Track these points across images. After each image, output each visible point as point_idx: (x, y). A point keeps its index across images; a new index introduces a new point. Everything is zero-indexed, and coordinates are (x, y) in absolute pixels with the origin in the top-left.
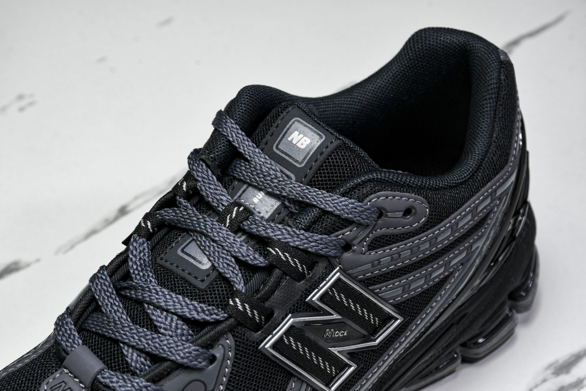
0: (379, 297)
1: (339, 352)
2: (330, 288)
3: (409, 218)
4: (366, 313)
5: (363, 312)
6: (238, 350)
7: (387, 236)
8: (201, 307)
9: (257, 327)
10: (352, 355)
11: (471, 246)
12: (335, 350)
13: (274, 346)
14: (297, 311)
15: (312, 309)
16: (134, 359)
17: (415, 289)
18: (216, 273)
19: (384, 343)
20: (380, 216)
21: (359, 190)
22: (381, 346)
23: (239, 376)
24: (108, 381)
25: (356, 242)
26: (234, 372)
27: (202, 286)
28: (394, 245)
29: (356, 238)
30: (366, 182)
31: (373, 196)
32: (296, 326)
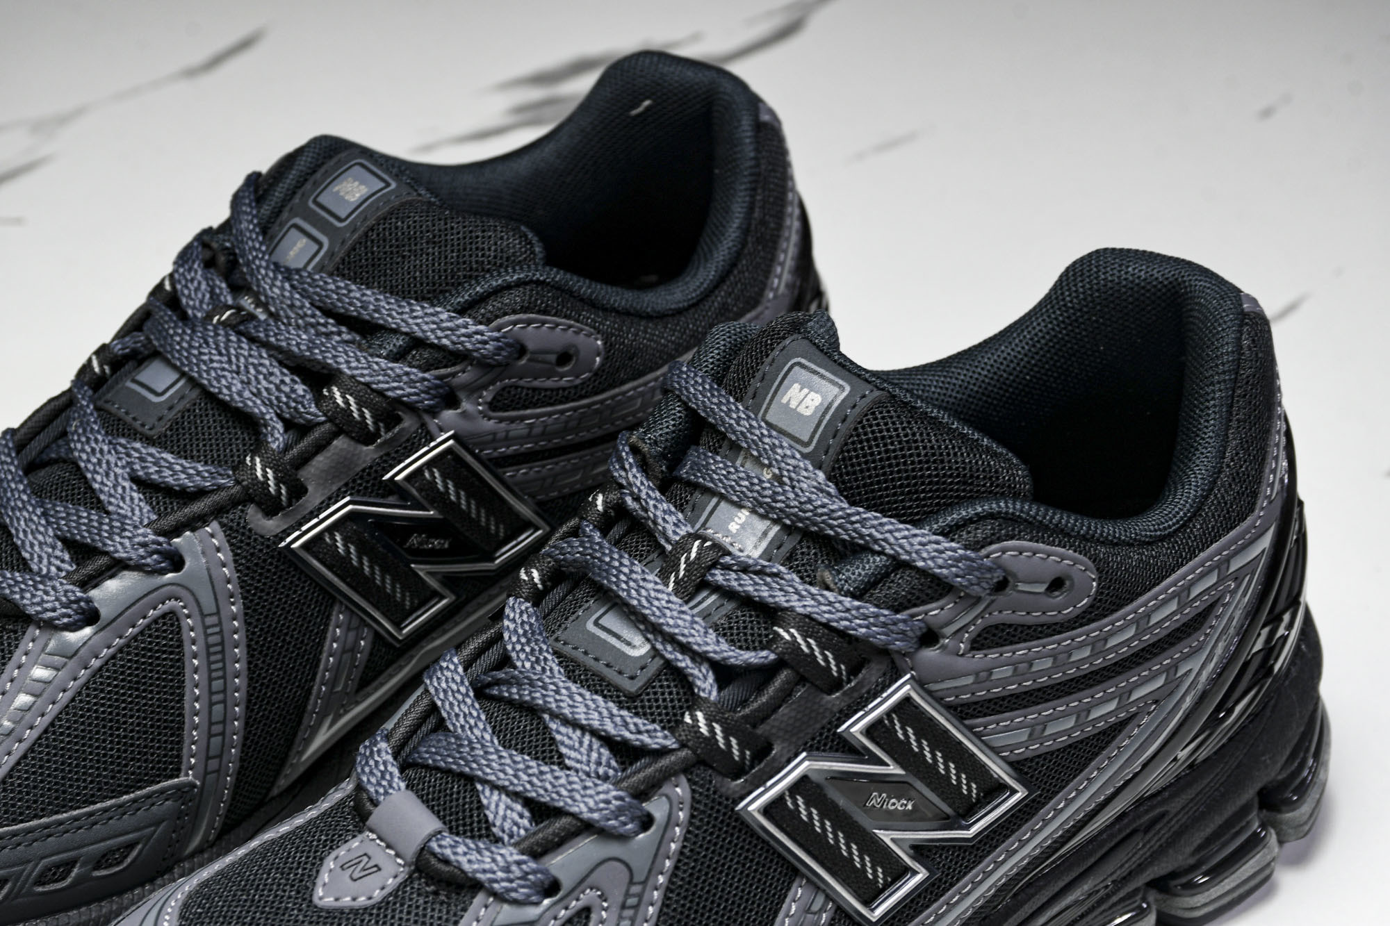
0: (984, 742)
1: (893, 840)
2: (888, 714)
3: (1059, 598)
4: (954, 771)
5: (947, 769)
6: (696, 809)
7: (1010, 626)
8: (635, 724)
9: (738, 771)
10: (920, 851)
11: (1175, 666)
12: (886, 836)
13: (767, 811)
14: (818, 749)
15: (848, 749)
16: (501, 812)
17: (1054, 737)
18: (658, 662)
19: (987, 836)
20: (1001, 586)
21: (969, 532)
22: (980, 842)
23: (695, 861)
24: (448, 852)
25: (950, 630)
26: (686, 851)
27: (632, 687)
28: (1022, 645)
29: (950, 622)
30: (984, 518)
31: (994, 547)
32: (814, 777)
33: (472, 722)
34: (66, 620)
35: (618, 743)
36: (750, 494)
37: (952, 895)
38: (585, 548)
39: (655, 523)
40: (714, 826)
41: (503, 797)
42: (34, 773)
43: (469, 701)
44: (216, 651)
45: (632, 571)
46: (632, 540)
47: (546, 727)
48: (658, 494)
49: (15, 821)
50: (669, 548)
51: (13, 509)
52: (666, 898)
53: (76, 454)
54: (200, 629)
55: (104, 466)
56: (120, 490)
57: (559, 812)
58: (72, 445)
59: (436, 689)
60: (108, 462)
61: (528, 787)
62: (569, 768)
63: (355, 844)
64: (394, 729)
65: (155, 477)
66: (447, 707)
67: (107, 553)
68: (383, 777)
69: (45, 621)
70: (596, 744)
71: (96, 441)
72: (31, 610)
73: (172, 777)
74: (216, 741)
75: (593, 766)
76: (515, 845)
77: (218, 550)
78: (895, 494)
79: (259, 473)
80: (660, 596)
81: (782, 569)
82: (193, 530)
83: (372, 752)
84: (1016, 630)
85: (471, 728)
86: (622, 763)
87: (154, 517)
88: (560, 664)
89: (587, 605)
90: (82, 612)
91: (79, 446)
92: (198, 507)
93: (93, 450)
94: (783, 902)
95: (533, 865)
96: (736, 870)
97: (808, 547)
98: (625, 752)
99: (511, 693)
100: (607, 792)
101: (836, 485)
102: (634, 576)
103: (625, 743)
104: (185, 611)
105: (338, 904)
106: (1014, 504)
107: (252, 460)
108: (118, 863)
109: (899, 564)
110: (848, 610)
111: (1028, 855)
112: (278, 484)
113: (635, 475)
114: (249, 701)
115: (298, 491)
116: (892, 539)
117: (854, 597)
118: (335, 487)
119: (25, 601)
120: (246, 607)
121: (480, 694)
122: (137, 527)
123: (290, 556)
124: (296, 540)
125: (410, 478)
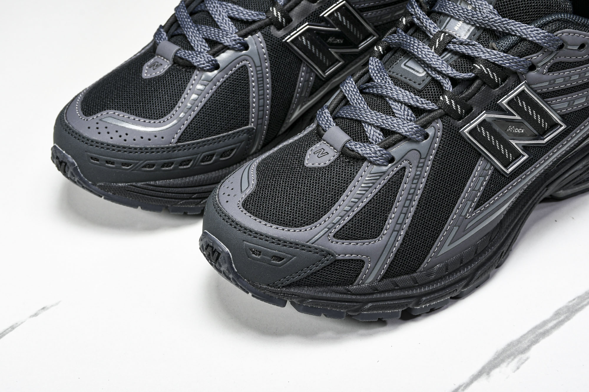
0: (551, 107)
1: (516, 144)
2: (516, 97)
3: (582, 52)
4: (539, 118)
5: (537, 117)
6: (444, 132)
7: (563, 62)
8: (421, 101)
9: (460, 118)
10: (526, 148)
12: (513, 142)
13: (470, 132)
14: (489, 109)
15: (501, 110)
16: (372, 133)
17: (577, 105)
18: (429, 78)
19: (550, 143)
20: (561, 47)
21: (549, 26)
22: (548, 145)
23: (444, 150)
24: (353, 147)
25: (540, 64)
26: (441, 147)
27: (420, 88)
28: (568, 70)
29: (541, 61)
30: (555, 21)
31: (559, 32)
32: (487, 120)
33: (359, 101)
34: (208, 68)
35: (415, 108)
36: (463, 15)
37: (537, 164)
38: (400, 38)
39: (426, 27)
40: (451, 138)
41: (373, 128)
42: (199, 123)
43: (358, 94)
44: (261, 80)
45: (419, 45)
46: (417, 34)
47: (387, 103)
48: (427, 17)
49: (193, 139)
50: (432, 37)
51: (187, 28)
52: (433, 164)
53: (208, 8)
54: (255, 72)
55: (218, 12)
56: (224, 21)
57: (394, 133)
58: (206, 5)
59: (345, 90)
60: (220, 11)
61: (382, 124)
62: (396, 117)
63: (318, 145)
64: (330, 105)
65: (237, 16)
66: (350, 96)
67: (222, 43)
68: (327, 122)
69: (200, 68)
70: (407, 108)
71: (215, 3)
72: (196, 64)
73: (246, 125)
74: (261, 113)
75: (406, 116)
76: (378, 144)
77: (261, 43)
78: (520, 13)
79: (275, 14)
80: (430, 53)
81: (476, 43)
82: (252, 35)
83: (322, 113)
84: (565, 64)
85: (359, 104)
86: (416, 115)
87: (237, 31)
88: (392, 80)
89: (401, 59)
90: (212, 65)
91: (209, 5)
92: (253, 26)
93: (214, 6)
94: (475, 166)
95: (385, 151)
96: (458, 154)
97: (486, 35)
98: (417, 111)
99: (373, 91)
100: (412, 125)
101: (497, 10)
102: (420, 47)
103: (418, 107)
104: (250, 65)
105: (313, 166)
106: (567, 15)
107: (272, 9)
108: (229, 155)
109: (522, 40)
110: (502, 57)
111: (565, 150)
112: (282, 18)
113: (418, 10)
114: (272, 99)
115: (289, 20)
116: (519, 30)
117: (504, 52)
118: (302, 19)
119: (194, 61)
120: (271, 64)
121: (362, 92)
122: (231, 34)
123: (286, 45)
124: (289, 39)
125: (329, 16)
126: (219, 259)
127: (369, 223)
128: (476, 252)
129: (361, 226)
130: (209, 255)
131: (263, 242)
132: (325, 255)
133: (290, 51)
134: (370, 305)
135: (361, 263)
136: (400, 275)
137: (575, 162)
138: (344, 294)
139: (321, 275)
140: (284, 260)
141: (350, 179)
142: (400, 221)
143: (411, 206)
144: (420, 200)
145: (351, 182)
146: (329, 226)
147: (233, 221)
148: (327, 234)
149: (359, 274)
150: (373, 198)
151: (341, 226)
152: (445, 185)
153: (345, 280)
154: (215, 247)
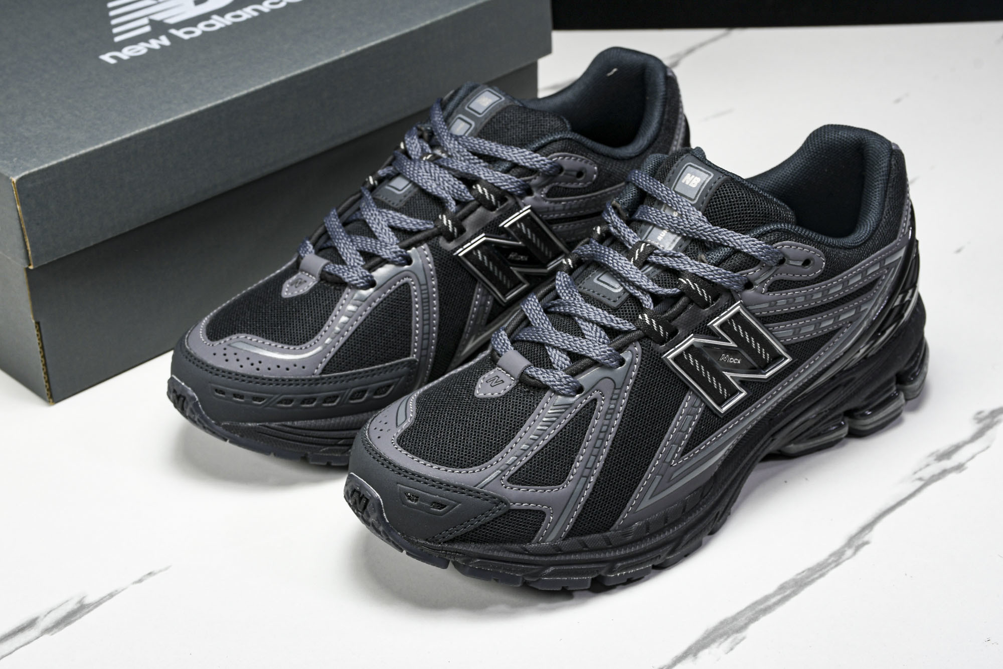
0: (773, 335)
1: (731, 377)
2: (730, 319)
3: (808, 269)
4: (759, 347)
5: (756, 346)
6: (644, 357)
7: (785, 281)
8: (616, 320)
9: (662, 341)
10: (743, 383)
11: (859, 306)
12: (728, 375)
13: (675, 359)
14: (698, 333)
15: (712, 334)
16: (557, 358)
17: (804, 334)
18: (626, 294)
19: (774, 378)
20: (782, 262)
21: (767, 237)
22: (770, 381)
23: (643, 380)
24: (534, 373)
25: (758, 282)
26: (639, 376)
27: (615, 305)
28: (791, 290)
29: (758, 278)
30: (774, 231)
31: (779, 243)
32: (696, 345)
33: (543, 322)
34: (362, 285)
35: (609, 329)
36: (667, 223)
37: (757, 404)
38: (592, 248)
39: (624, 237)
40: (651, 365)
41: (558, 351)
42: (349, 351)
43: (541, 313)
44: (426, 301)
45: (614, 256)
46: (613, 244)
47: (576, 323)
48: (625, 225)
49: (341, 371)
50: (630, 247)
51: (338, 239)
52: (630, 396)
53: (365, 216)
54: (419, 291)
55: (377, 221)
56: (384, 231)
57: (583, 357)
58: (363, 213)
59: (526, 309)
60: (378, 219)
61: (569, 346)
62: (585, 338)
63: (492, 372)
64: (508, 326)
65: (399, 225)
66: (532, 316)
67: (379, 256)
68: (504, 345)
69: (353, 285)
70: (599, 329)
71: (373, 210)
72: (347, 280)
73: (406, 357)
74: (425, 342)
75: (598, 338)
76: (563, 371)
77: (427, 256)
78: (733, 221)
79: (445, 222)
80: (627, 266)
81: (683, 254)
82: (416, 247)
83: (498, 336)
84: (788, 283)
85: (542, 324)
86: (610, 338)
87: (398, 242)
88: (582, 297)
89: (593, 273)
90: (368, 281)
91: (366, 213)
92: (418, 237)
93: (372, 214)
94: (682, 401)
95: (572, 379)
96: (661, 385)
97: (694, 246)
98: (612, 332)
99: (560, 310)
100: (605, 348)
101: (707, 217)
102: (615, 258)
103: (612, 328)
104: (413, 283)
105: (485, 396)
106: (788, 226)
107: (442, 217)
108: (385, 393)
109: (736, 251)
110: (712, 271)
111: (791, 389)
112: (453, 227)
113: (615, 218)
114: (439, 325)
115: (462, 231)
116: (732, 240)
117: (715, 265)
118: (478, 230)
119: (345, 277)
120: (439, 282)
121: (546, 311)
122: (392, 245)
123: (458, 260)
124: (461, 253)
125: (510, 226)
126: (368, 508)
127: (552, 466)
128: (684, 510)
129: (541, 469)
130: (355, 503)
131: (421, 484)
132: (497, 502)
133: (463, 268)
134: (552, 569)
135: (542, 515)
136: (590, 533)
137: (806, 406)
138: (520, 553)
139: (492, 528)
140: (447, 507)
141: (529, 412)
142: (589, 465)
143: (603, 447)
144: (614, 440)
145: (530, 415)
146: (502, 468)
147: (385, 460)
148: (499, 477)
149: (539, 528)
150: (557, 435)
151: (517, 468)
152: (645, 422)
153: (521, 535)
154: (362, 492)
